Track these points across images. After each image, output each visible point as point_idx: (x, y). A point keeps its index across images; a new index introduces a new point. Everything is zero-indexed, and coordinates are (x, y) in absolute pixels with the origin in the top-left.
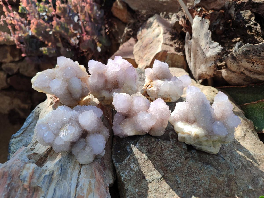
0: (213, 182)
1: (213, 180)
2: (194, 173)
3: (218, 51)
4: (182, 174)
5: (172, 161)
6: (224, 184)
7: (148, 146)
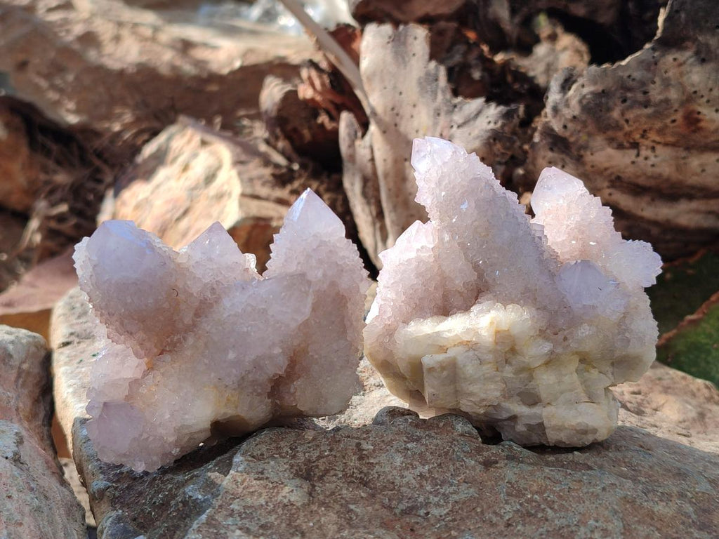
0: (639, 522)
1: (636, 516)
2: (543, 506)
3: (492, 126)
4: (493, 525)
5: (429, 488)
6: (683, 523)
7: (294, 457)
